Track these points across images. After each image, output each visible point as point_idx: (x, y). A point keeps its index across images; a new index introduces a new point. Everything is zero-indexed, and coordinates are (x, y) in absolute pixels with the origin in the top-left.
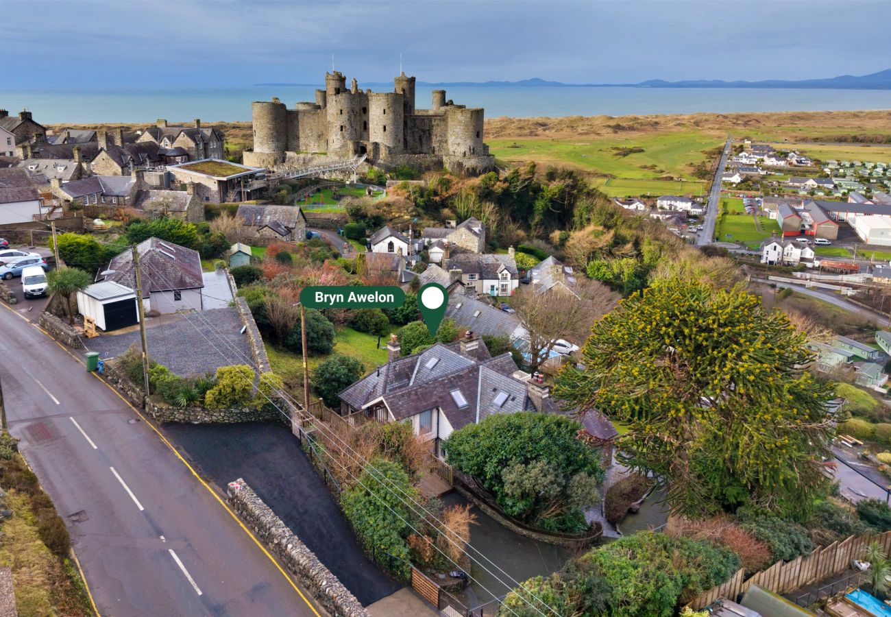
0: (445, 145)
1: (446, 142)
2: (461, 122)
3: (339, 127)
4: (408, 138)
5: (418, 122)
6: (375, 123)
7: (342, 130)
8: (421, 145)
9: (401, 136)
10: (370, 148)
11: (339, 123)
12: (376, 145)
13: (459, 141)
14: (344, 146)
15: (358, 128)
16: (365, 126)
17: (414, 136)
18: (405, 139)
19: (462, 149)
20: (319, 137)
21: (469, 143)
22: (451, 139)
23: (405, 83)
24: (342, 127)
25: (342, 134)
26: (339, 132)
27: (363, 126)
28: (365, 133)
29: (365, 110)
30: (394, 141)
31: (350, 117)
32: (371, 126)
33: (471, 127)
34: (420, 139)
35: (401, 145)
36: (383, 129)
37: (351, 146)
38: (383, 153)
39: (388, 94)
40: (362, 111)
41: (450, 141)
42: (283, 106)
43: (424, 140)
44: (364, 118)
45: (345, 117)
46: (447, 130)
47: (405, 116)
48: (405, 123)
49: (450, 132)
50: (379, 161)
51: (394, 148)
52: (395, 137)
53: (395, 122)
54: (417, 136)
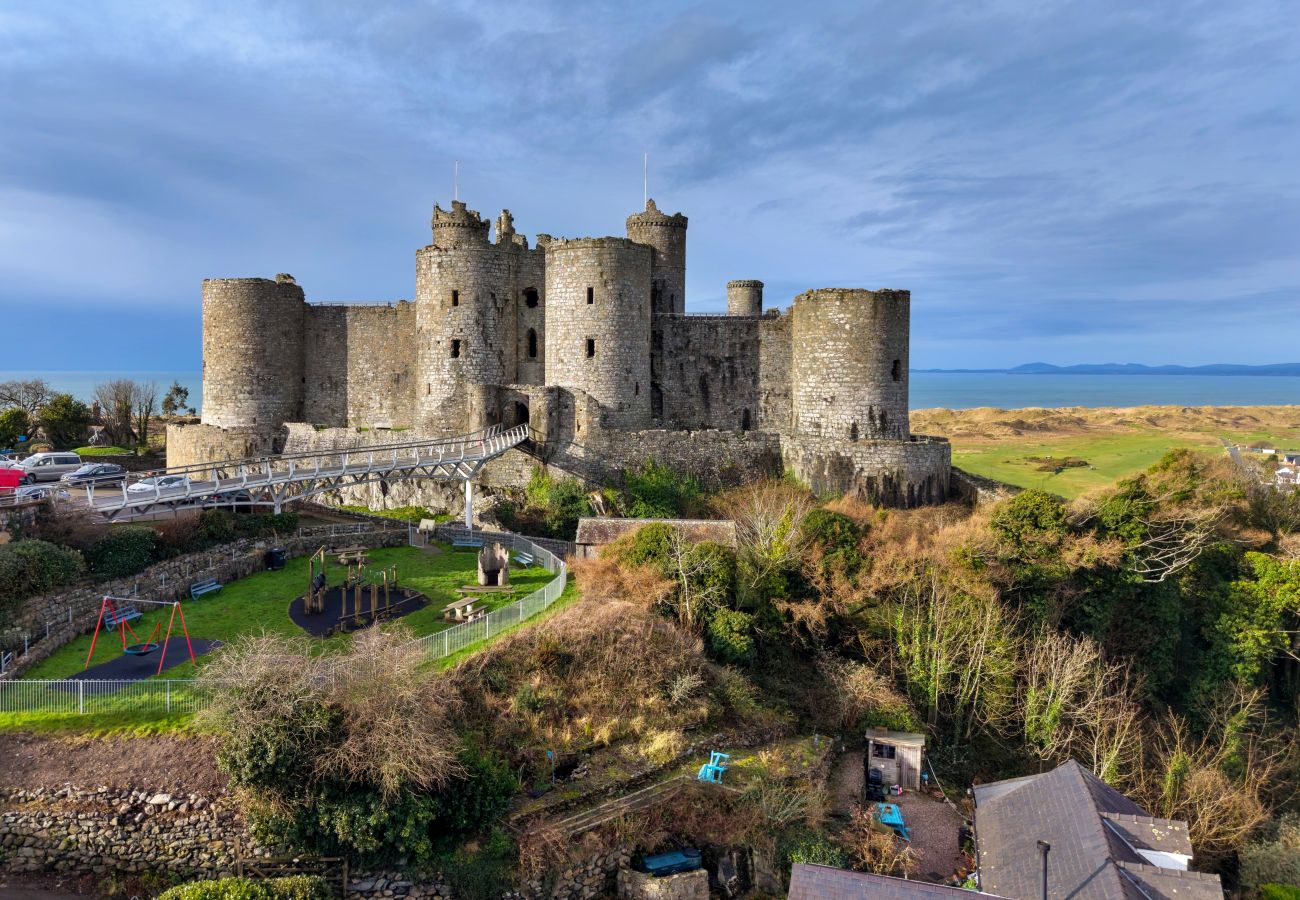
0: (782, 403)
1: (787, 394)
2: (837, 328)
3: (446, 344)
4: (667, 384)
5: (695, 334)
6: (562, 330)
7: (455, 354)
8: (707, 405)
9: (642, 372)
10: (537, 404)
11: (448, 331)
12: (560, 399)
13: (832, 388)
14: (454, 401)
15: (508, 350)
16: (533, 345)
17: (682, 378)
18: (655, 386)
19: (844, 416)
20: (397, 380)
21: (868, 395)
22: (804, 386)
23: (656, 230)
24: (456, 344)
25: (456, 367)
26: (448, 361)
27: (524, 344)
28: (531, 367)
29: (534, 298)
30: (619, 387)
31: (482, 314)
32: (551, 342)
33: (874, 345)
34: (704, 388)
35: (644, 401)
36: (583, 352)
37: (475, 400)
38: (583, 421)
39: (601, 241)
40: (523, 300)
41: (799, 394)
43: (715, 389)
44: (529, 319)
45: (466, 312)
46: (788, 359)
47: (655, 320)
48: (657, 339)
49: (799, 362)
50: (571, 450)
51: (621, 408)
52: (623, 374)
53: (622, 328)
54: (692, 379)
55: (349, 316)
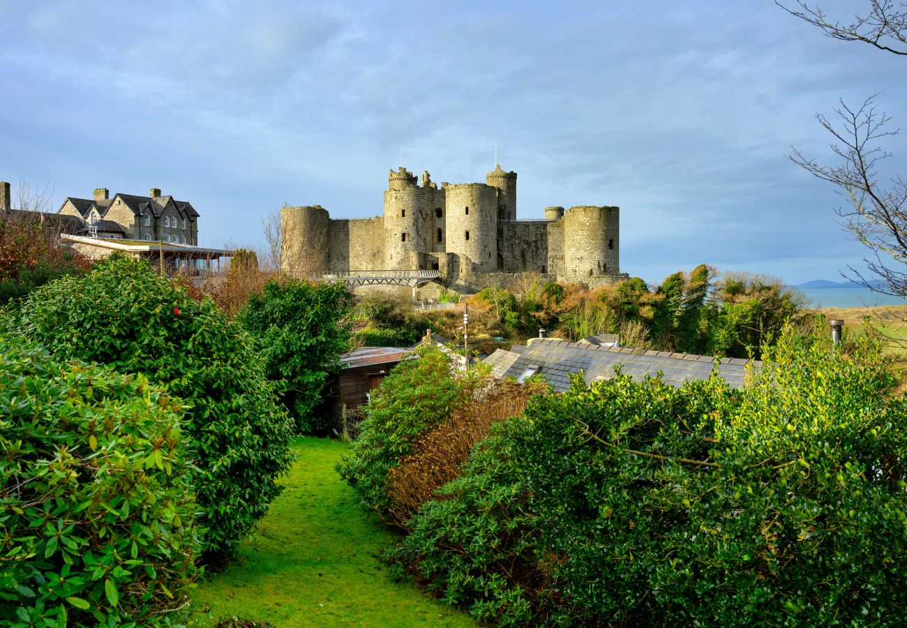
0: (560, 262)
1: (562, 258)
2: (583, 224)
3: (399, 235)
4: (505, 254)
5: (518, 230)
6: (454, 228)
7: (404, 240)
8: (525, 264)
9: (493, 247)
10: (442, 260)
11: (400, 229)
12: (453, 259)
13: (581, 253)
14: (405, 260)
15: (428, 238)
16: (440, 236)
17: (513, 251)
18: (499, 256)
19: (587, 266)
20: (374, 255)
21: (598, 256)
22: (570, 252)
23: (501, 179)
24: (404, 235)
25: (404, 246)
26: (400, 243)
27: (436, 235)
28: (439, 246)
29: (440, 213)
30: (481, 254)
31: (416, 220)
32: (449, 234)
33: (600, 232)
34: (523, 256)
35: (493, 261)
36: (464, 237)
37: (414, 259)
38: (463, 268)
39: (472, 185)
40: (435, 214)
41: (567, 258)
42: (324, 213)
43: (528, 256)
44: (438, 224)
45: (409, 220)
46: (563, 241)
47: (499, 224)
48: (500, 232)
49: (568, 242)
50: (458, 282)
51: (482, 264)
52: (483, 247)
53: (483, 226)
54: (517, 251)
55: (350, 225)
